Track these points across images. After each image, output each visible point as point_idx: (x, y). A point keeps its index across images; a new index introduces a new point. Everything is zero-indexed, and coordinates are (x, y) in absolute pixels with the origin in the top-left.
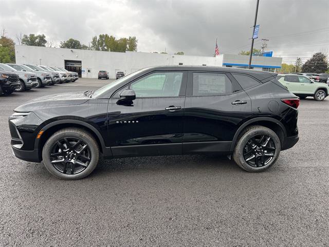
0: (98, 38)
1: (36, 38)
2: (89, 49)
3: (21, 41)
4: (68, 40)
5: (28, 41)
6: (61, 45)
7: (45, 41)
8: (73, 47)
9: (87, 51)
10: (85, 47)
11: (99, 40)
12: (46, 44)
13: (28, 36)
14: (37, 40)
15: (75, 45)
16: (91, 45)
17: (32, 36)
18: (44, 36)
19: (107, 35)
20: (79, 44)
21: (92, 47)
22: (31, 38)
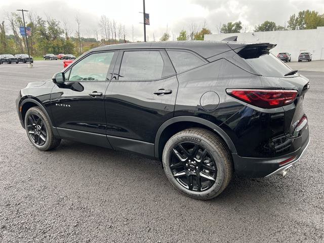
0: (297, 15)
1: (233, 26)
2: (285, 30)
3: (220, 30)
4: (263, 23)
5: (226, 30)
6: (255, 29)
7: (240, 28)
8: (267, 30)
9: (282, 32)
10: (280, 28)
11: (297, 18)
12: (241, 31)
13: (227, 25)
14: (234, 28)
15: (269, 27)
16: (288, 24)
17: (230, 24)
18: (240, 23)
19: (308, 11)
20: (274, 26)
21: (288, 27)
22: (228, 27)
